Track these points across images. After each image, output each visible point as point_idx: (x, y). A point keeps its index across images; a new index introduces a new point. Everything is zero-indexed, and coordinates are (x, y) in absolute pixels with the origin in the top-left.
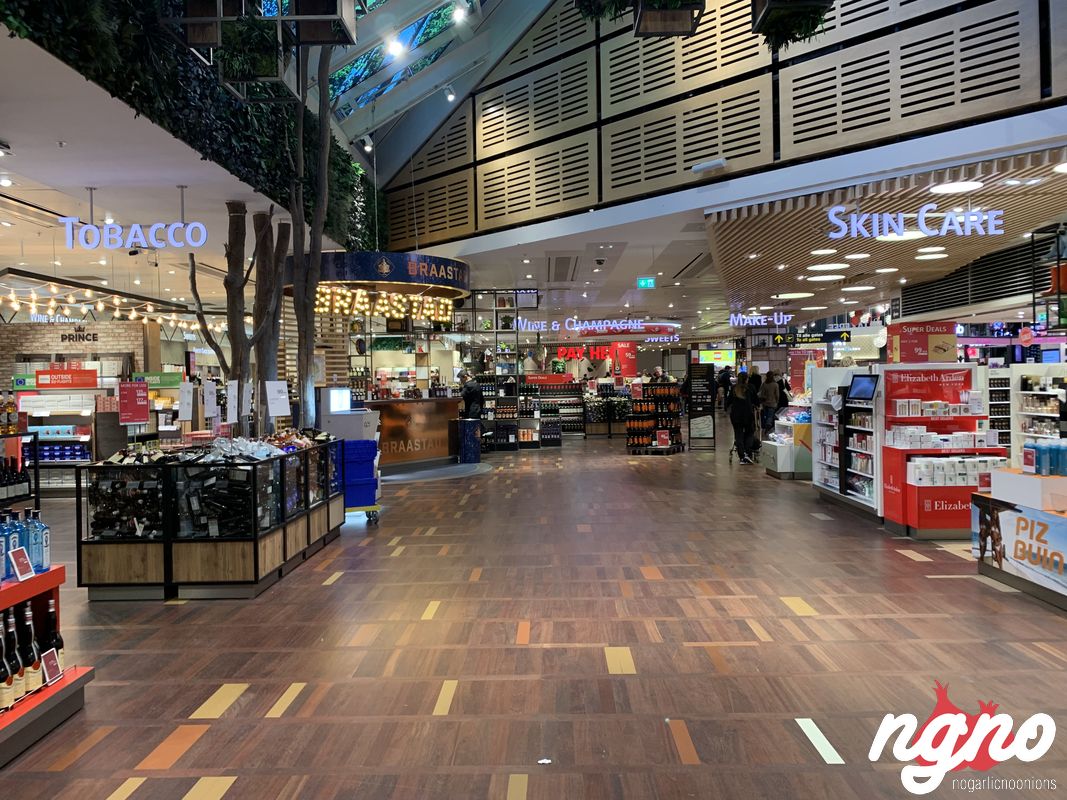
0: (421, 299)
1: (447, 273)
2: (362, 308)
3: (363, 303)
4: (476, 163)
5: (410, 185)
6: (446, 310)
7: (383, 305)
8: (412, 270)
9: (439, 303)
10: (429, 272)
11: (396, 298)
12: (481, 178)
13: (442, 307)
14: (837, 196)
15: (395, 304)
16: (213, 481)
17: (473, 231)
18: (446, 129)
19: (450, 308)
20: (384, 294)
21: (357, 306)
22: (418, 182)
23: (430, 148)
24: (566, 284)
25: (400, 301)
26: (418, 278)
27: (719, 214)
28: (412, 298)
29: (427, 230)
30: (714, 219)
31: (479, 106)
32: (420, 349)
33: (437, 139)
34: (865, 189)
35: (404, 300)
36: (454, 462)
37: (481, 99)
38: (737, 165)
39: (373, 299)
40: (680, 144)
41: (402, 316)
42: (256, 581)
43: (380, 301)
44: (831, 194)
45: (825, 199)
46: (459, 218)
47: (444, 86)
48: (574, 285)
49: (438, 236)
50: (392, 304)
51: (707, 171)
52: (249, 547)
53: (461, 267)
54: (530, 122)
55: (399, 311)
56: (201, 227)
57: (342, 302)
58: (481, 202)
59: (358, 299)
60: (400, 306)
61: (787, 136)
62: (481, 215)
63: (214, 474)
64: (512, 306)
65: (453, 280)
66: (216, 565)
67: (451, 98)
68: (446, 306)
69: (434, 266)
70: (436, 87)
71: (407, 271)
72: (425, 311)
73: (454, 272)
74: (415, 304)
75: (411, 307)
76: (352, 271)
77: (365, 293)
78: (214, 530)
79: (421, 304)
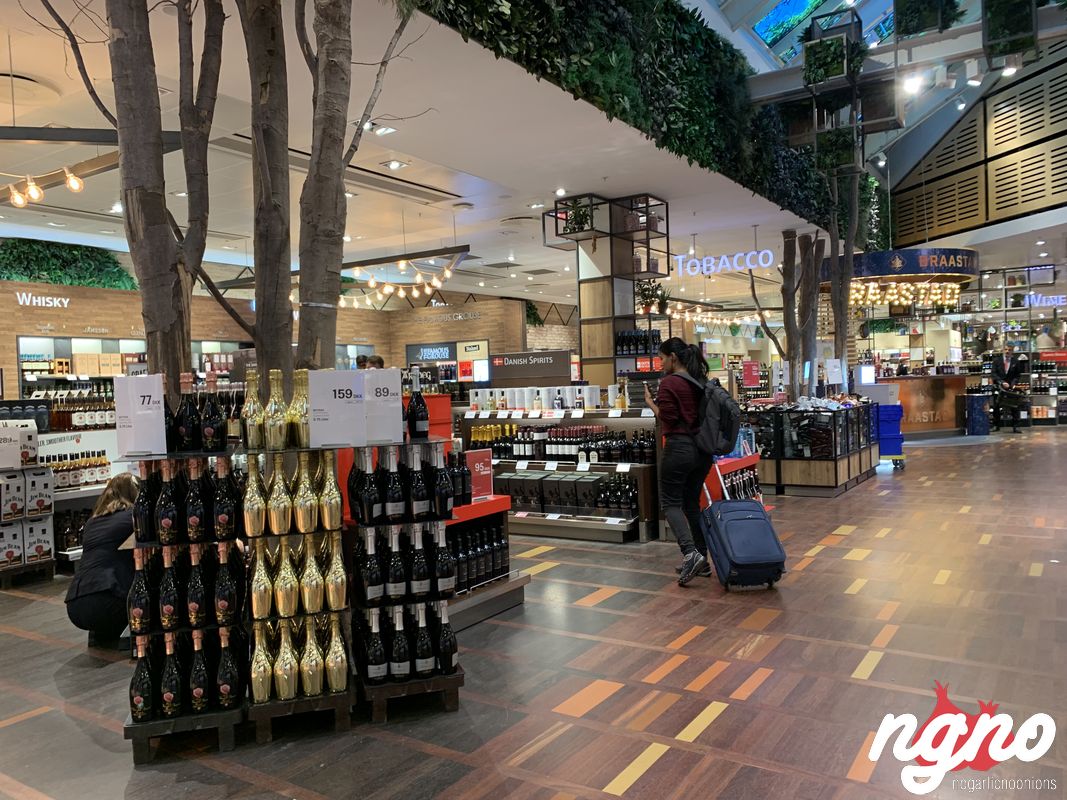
0: (928, 286)
1: (956, 262)
2: (874, 298)
3: (875, 294)
4: (987, 161)
5: (920, 185)
6: (953, 293)
7: (892, 294)
8: (923, 263)
9: (945, 288)
10: (938, 263)
11: (905, 287)
12: (991, 174)
13: (949, 291)
15: (904, 292)
16: (806, 422)
17: (983, 221)
18: (956, 133)
19: (957, 291)
20: (893, 285)
21: (870, 297)
22: (928, 182)
23: (939, 151)
25: (908, 290)
26: (929, 269)
28: (920, 285)
29: (935, 224)
31: (990, 108)
32: (914, 331)
33: (946, 143)
35: (912, 288)
36: (962, 433)
37: (991, 103)
39: (883, 289)
41: (910, 302)
42: (836, 486)
43: (890, 291)
46: (969, 210)
47: (956, 97)
49: (946, 229)
50: (900, 293)
52: (831, 464)
53: (970, 254)
54: (1045, 118)
55: (907, 299)
56: (769, 252)
57: (857, 295)
58: (992, 194)
59: (871, 291)
60: (908, 294)
62: (992, 206)
63: (807, 417)
64: (1024, 283)
65: (963, 268)
66: (809, 474)
67: (961, 107)
68: (953, 290)
69: (943, 257)
70: (947, 100)
71: (918, 264)
72: (932, 297)
73: (963, 260)
74: (923, 291)
75: (919, 294)
76: (868, 268)
77: (876, 285)
78: (807, 453)
79: (928, 291)
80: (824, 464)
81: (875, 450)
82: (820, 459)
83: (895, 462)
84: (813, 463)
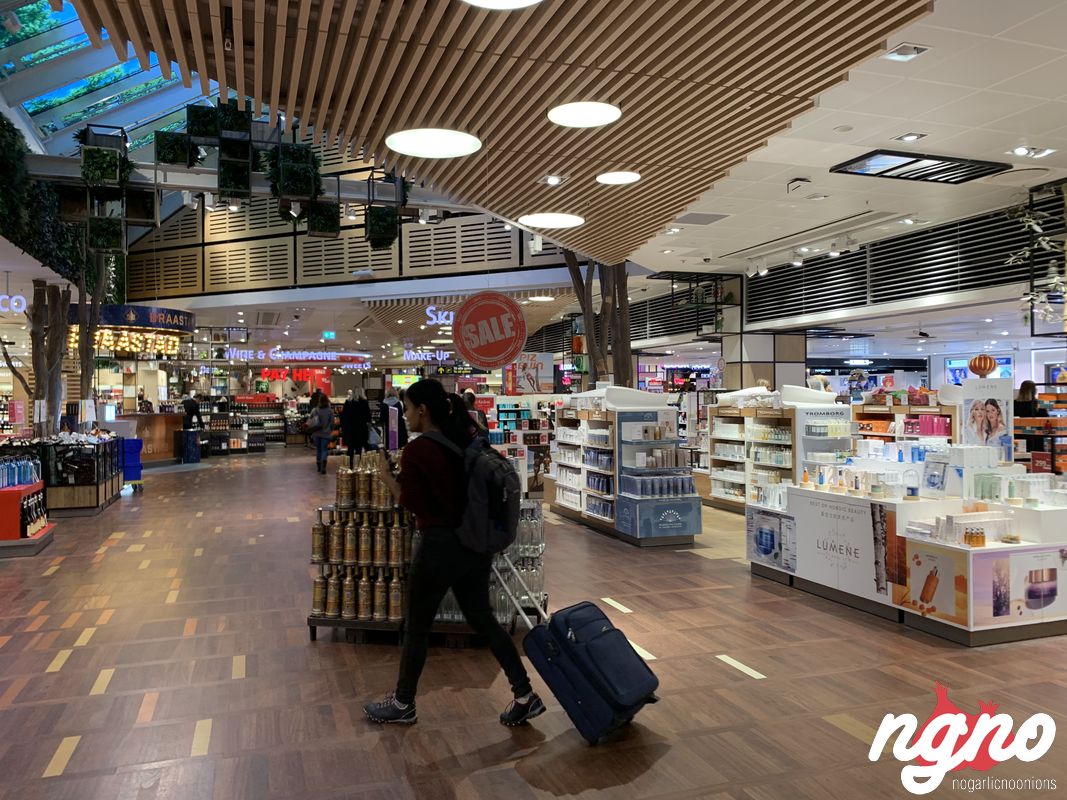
0: (154, 337)
1: (179, 321)
2: (108, 344)
3: (109, 340)
4: (204, 244)
5: (151, 251)
6: (174, 346)
7: (124, 342)
8: (153, 320)
9: (168, 340)
10: (165, 320)
11: (135, 337)
12: (207, 256)
13: (171, 343)
14: (432, 300)
15: (134, 341)
17: (200, 291)
18: (179, 216)
19: (177, 344)
20: (125, 333)
21: (104, 342)
22: (158, 250)
24: (271, 326)
25: (137, 339)
26: (157, 325)
27: (369, 302)
28: (147, 335)
29: (162, 286)
30: (367, 305)
32: (128, 369)
33: (172, 221)
34: (445, 298)
35: (141, 338)
36: (178, 462)
38: (379, 275)
39: (117, 336)
40: (346, 256)
41: (139, 350)
42: (98, 506)
43: (122, 339)
44: (429, 299)
45: (426, 301)
46: (189, 279)
48: (278, 327)
49: (171, 292)
50: (130, 341)
51: (362, 276)
52: (94, 488)
53: (189, 315)
54: (247, 223)
55: (136, 346)
56: (22, 299)
58: (208, 272)
59: (106, 337)
60: (137, 342)
61: (406, 263)
62: (208, 281)
63: (72, 449)
64: (225, 340)
65: (182, 325)
66: (73, 498)
68: (174, 342)
69: (169, 316)
71: (148, 320)
72: (157, 346)
73: (184, 320)
74: (149, 341)
75: (147, 343)
76: (105, 318)
77: (110, 332)
79: (155, 342)
80: (87, 488)
81: (121, 476)
82: (83, 484)
83: (135, 487)
84: (76, 488)
